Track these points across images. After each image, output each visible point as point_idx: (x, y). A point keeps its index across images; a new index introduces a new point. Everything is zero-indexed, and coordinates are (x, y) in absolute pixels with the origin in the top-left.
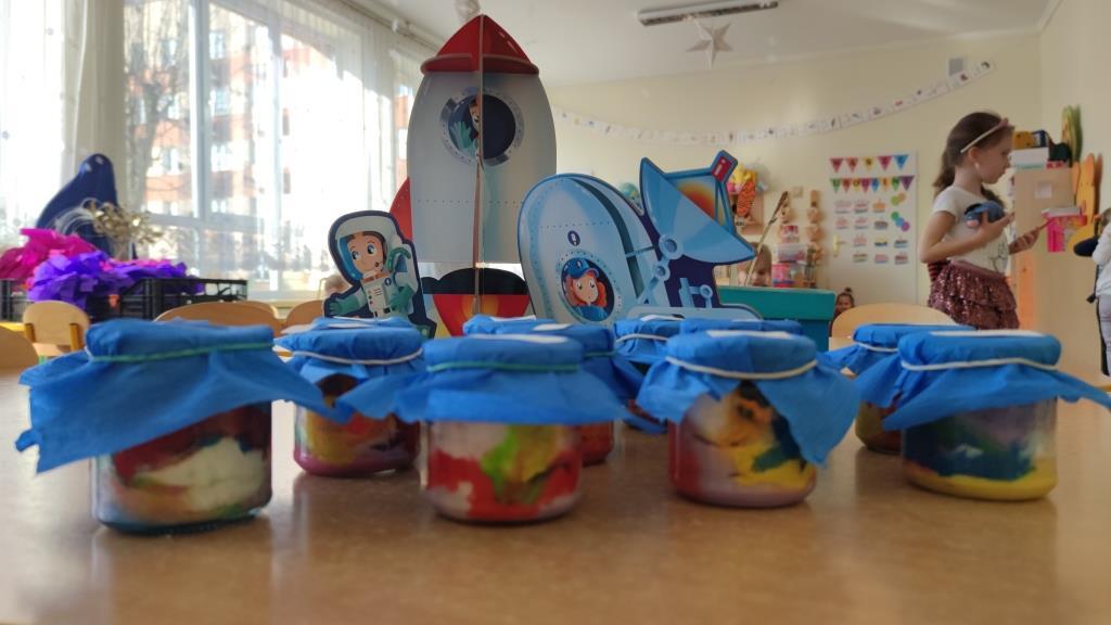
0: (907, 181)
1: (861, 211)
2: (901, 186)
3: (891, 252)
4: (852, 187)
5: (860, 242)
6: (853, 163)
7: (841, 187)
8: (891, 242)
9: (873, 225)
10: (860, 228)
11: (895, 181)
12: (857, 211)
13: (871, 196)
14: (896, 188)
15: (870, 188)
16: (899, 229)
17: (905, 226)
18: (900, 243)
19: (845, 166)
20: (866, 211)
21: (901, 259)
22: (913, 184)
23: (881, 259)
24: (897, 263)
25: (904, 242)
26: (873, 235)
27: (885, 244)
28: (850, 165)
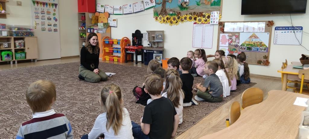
0: (56, 5)
1: (43, 13)
2: (54, 6)
3: (53, 28)
4: (39, 4)
5: (43, 24)
7: (36, 4)
8: (52, 25)
9: (46, 19)
10: (43, 19)
11: (53, 5)
12: (42, 13)
13: (46, 9)
14: (53, 7)
15: (45, 6)
16: (55, 20)
17: (56, 20)
18: (55, 25)
20: (44, 13)
21: (55, 30)
22: (57, 6)
23: (50, 30)
24: (54, 32)
25: (56, 25)
26: (47, 22)
27: (51, 25)
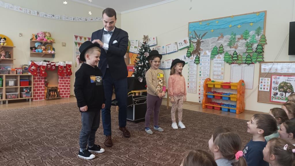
6: (81, 38)
7: (78, 45)
19: (78, 38)
28: (80, 38)
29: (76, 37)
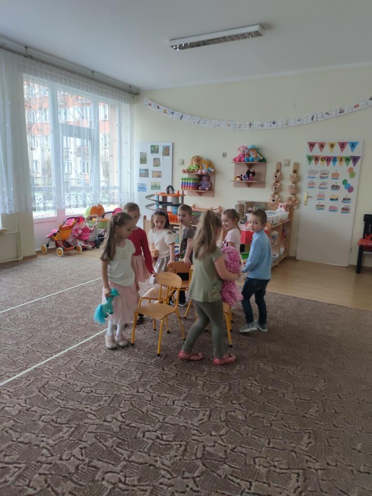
1: (324, 178)
3: (340, 205)
4: (320, 161)
5: (321, 197)
7: (313, 161)
8: (341, 199)
9: (330, 187)
10: (323, 188)
11: (348, 159)
12: (321, 177)
13: (332, 168)
14: (347, 165)
15: (331, 163)
16: (347, 190)
17: (350, 190)
18: (346, 200)
19: (317, 147)
20: (327, 177)
21: (345, 210)
22: (359, 162)
23: (333, 209)
24: (342, 212)
25: (349, 199)
26: (329, 193)
27: (337, 199)
28: (320, 147)
29: (312, 145)
